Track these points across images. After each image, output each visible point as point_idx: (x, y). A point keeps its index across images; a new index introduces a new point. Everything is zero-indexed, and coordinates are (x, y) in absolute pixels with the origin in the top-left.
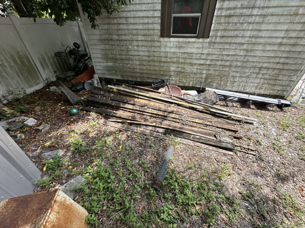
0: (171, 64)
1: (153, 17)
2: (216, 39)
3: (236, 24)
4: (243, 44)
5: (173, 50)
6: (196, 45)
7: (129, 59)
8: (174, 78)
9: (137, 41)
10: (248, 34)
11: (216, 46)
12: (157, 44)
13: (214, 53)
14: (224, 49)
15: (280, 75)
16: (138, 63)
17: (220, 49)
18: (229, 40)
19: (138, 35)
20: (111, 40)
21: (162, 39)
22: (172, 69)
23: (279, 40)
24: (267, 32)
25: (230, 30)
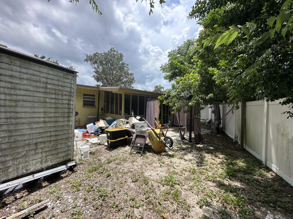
10: (2, 115)
15: (58, 145)
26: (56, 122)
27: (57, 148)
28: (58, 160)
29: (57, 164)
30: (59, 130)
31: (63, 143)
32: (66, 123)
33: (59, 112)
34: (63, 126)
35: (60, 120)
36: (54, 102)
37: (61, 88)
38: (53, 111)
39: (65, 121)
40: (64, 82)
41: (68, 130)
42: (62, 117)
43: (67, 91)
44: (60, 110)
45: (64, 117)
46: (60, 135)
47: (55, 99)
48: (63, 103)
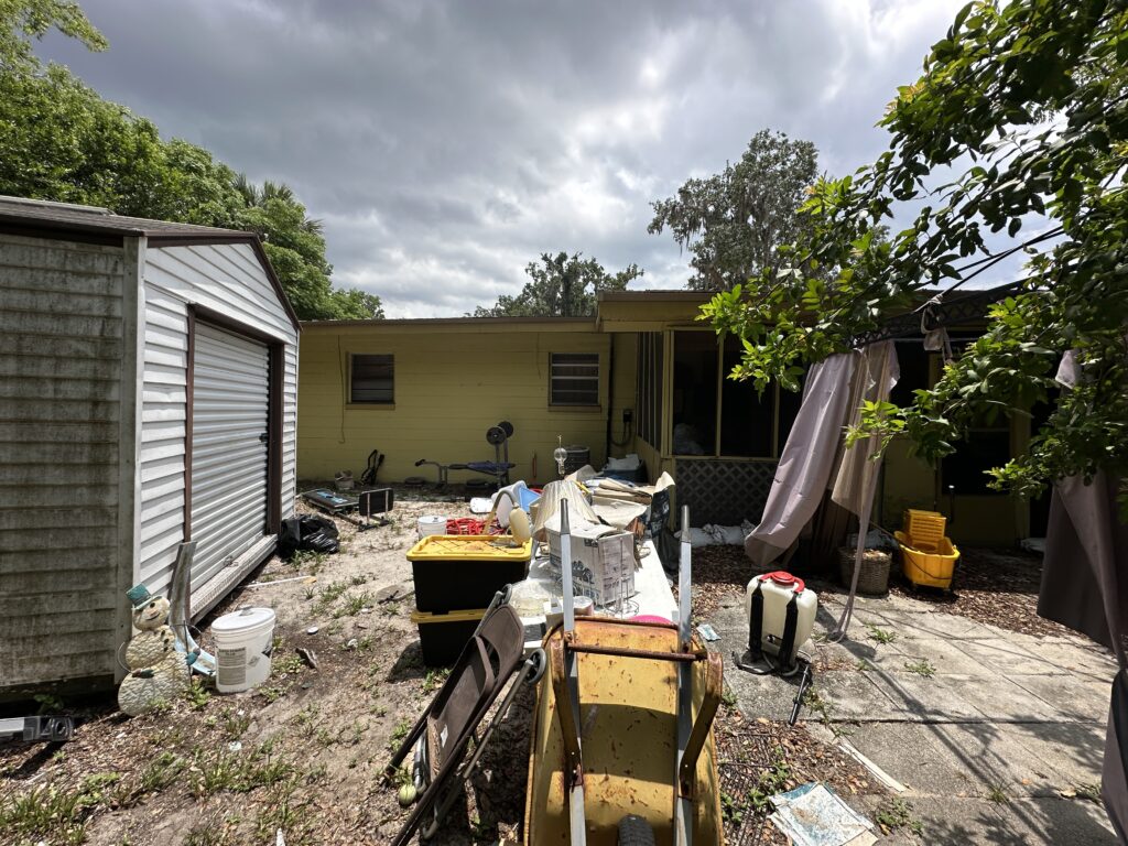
26: (27, 487)
27: (35, 610)
28: (43, 668)
29: (42, 684)
30: (46, 529)
31: (68, 594)
32: (85, 496)
33: (45, 443)
34: (67, 510)
35: (49, 480)
36: (9, 395)
37: (47, 325)
38: (9, 438)
39: (76, 486)
40: (68, 294)
41: (95, 528)
42: (58, 465)
43: (84, 339)
44: (49, 433)
45: (71, 467)
46: (54, 550)
47: (21, 378)
48: (60, 396)
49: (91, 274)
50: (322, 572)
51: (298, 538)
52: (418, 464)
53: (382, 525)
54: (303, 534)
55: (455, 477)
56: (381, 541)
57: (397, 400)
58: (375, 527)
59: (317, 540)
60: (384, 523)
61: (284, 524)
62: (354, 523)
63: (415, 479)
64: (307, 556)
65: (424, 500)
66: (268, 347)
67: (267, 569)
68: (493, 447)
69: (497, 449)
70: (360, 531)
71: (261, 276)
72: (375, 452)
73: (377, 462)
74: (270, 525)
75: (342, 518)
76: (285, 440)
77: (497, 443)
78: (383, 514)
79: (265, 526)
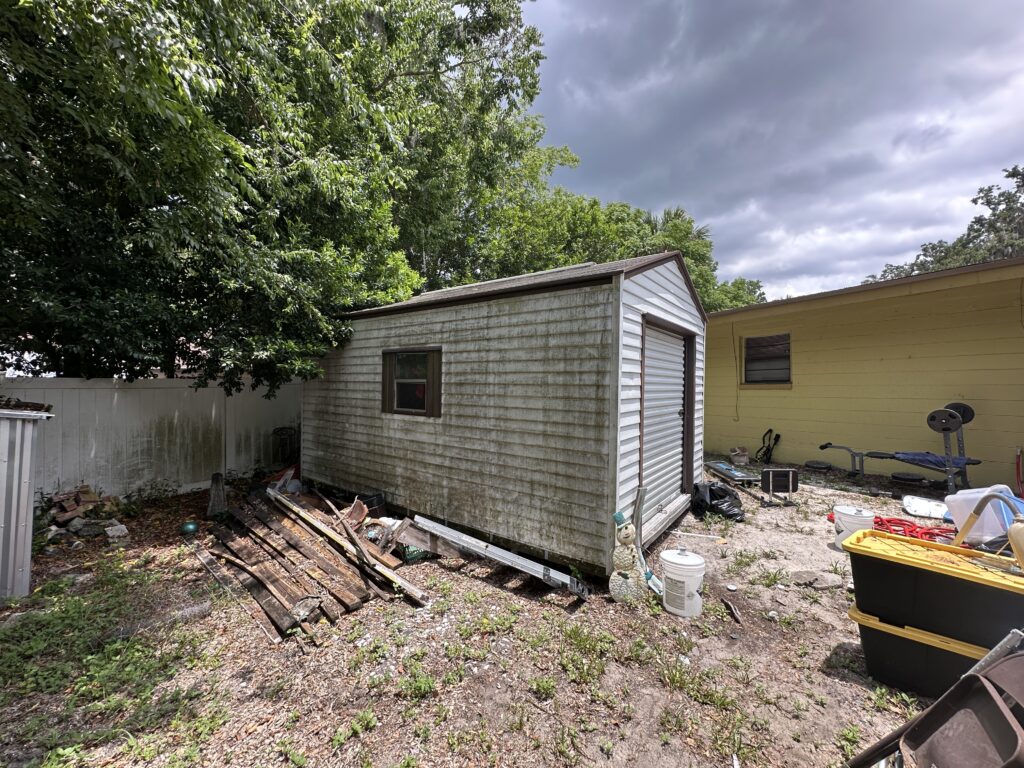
0: (397, 462)
1: (374, 382)
2: (451, 419)
3: (472, 396)
4: (490, 430)
5: (399, 435)
6: (427, 429)
7: (343, 447)
8: (402, 492)
9: (356, 416)
10: (491, 413)
11: (453, 432)
12: (378, 423)
13: (451, 444)
14: (466, 438)
15: (573, 506)
16: (354, 455)
17: (460, 437)
18: (469, 423)
19: (357, 407)
20: (327, 413)
21: (383, 416)
22: (399, 471)
23: (541, 427)
24: (518, 412)
25: (466, 406)
26: (568, 437)
27: (570, 512)
29: (572, 559)
30: (575, 464)
31: (584, 507)
32: (592, 446)
33: (575, 411)
34: (584, 453)
35: (577, 434)
36: (561, 383)
37: (577, 340)
38: (560, 408)
39: (589, 439)
40: (586, 319)
41: (598, 467)
42: (580, 425)
43: (592, 346)
44: (577, 406)
45: (585, 426)
46: (578, 478)
47: (566, 373)
48: (582, 383)
49: (596, 305)
50: (731, 536)
51: (708, 500)
52: (822, 447)
53: (786, 505)
54: (712, 499)
55: (873, 466)
56: (787, 521)
57: (794, 378)
58: (778, 505)
59: (724, 507)
60: (788, 504)
61: (696, 487)
62: (755, 497)
63: (818, 463)
64: (716, 518)
65: (832, 487)
66: (684, 340)
67: (684, 522)
68: (941, 435)
69: (947, 439)
70: (762, 506)
71: (681, 283)
72: (770, 431)
73: (772, 441)
74: (685, 486)
75: (743, 491)
76: (696, 416)
77: (946, 430)
78: (786, 494)
79: (682, 486)
